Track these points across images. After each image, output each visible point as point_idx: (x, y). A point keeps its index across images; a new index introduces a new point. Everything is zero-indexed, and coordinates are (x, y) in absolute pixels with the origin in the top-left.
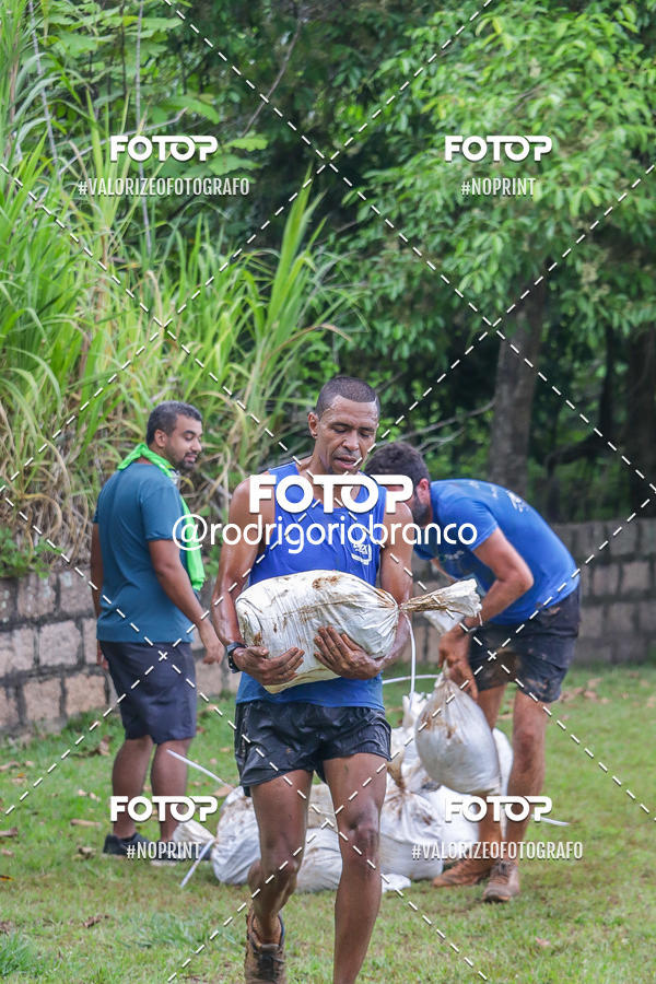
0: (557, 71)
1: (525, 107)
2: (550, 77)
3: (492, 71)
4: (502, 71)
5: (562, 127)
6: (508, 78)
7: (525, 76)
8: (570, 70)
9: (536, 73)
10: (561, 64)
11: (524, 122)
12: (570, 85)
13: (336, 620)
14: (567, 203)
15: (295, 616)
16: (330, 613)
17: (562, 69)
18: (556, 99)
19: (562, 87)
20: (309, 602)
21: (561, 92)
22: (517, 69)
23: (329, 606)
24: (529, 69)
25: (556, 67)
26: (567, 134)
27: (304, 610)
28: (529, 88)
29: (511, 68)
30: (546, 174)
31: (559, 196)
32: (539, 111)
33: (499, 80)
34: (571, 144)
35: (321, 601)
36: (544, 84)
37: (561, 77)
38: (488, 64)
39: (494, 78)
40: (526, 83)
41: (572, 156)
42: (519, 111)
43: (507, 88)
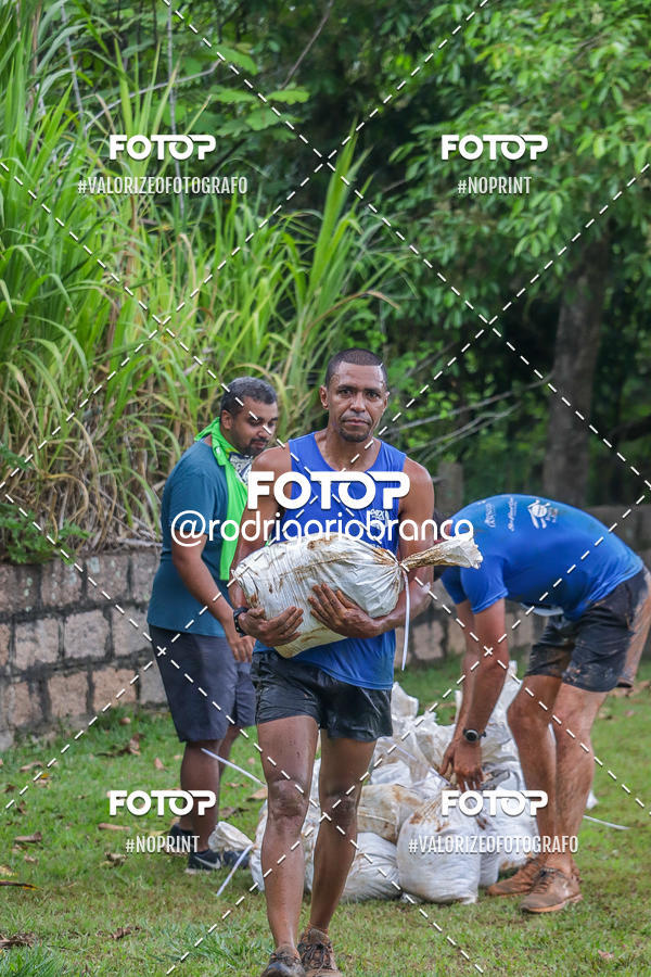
0: (621, 18)
1: (586, 56)
2: (613, 24)
3: (551, 18)
4: (561, 17)
5: (625, 78)
6: (568, 24)
7: (586, 23)
8: (635, 16)
9: (598, 19)
10: (625, 9)
11: (585, 72)
12: (635, 33)
13: (331, 578)
14: (631, 159)
15: (291, 576)
16: (324, 571)
17: (626, 15)
18: (620, 47)
19: (626, 34)
20: (303, 562)
21: (623, 39)
22: (578, 16)
23: (324, 565)
24: (591, 16)
25: (619, 13)
26: (631, 85)
27: (300, 570)
28: (591, 36)
29: (571, 14)
30: (609, 128)
31: (623, 152)
32: (601, 60)
33: (559, 27)
34: (637, 96)
35: (316, 560)
36: (606, 32)
37: (625, 24)
38: (546, 10)
39: (553, 25)
40: (588, 30)
41: (637, 109)
42: (579, 60)
43: (567, 36)
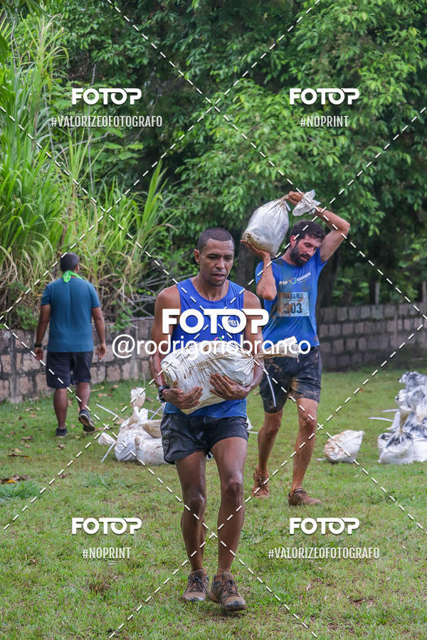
0: (267, 119)
1: (253, 133)
2: (264, 121)
3: (239, 118)
4: (244, 118)
5: (268, 142)
6: (246, 121)
7: (253, 120)
8: (272, 118)
9: (258, 119)
10: (268, 115)
11: (252, 139)
12: (273, 125)
13: (219, 368)
14: (270, 174)
15: (196, 368)
16: (215, 364)
17: (269, 117)
18: (266, 130)
19: (269, 125)
20: (202, 359)
21: (268, 127)
22: (250, 118)
23: (215, 361)
24: (255, 117)
25: (266, 117)
26: (271, 145)
27: (200, 364)
28: (255, 125)
29: (248, 117)
30: (262, 162)
31: (267, 170)
32: (259, 135)
33: (242, 122)
34: (273, 149)
35: (209, 358)
36: (261, 124)
37: (269, 121)
38: (237, 115)
39: (240, 121)
40: (254, 123)
41: (273, 154)
42: (251, 135)
43: (245, 125)
